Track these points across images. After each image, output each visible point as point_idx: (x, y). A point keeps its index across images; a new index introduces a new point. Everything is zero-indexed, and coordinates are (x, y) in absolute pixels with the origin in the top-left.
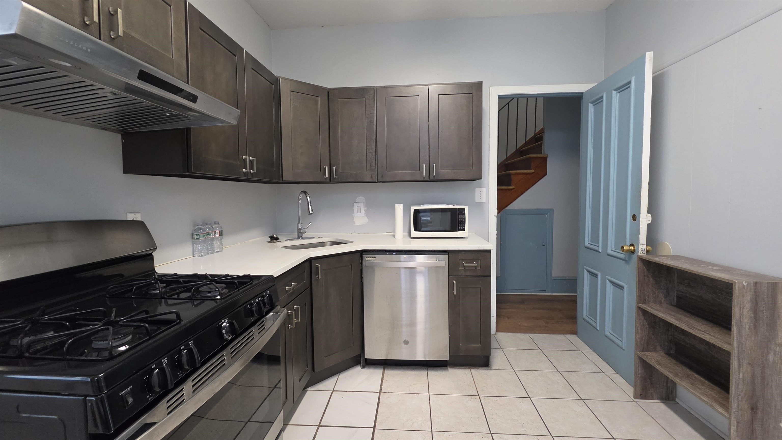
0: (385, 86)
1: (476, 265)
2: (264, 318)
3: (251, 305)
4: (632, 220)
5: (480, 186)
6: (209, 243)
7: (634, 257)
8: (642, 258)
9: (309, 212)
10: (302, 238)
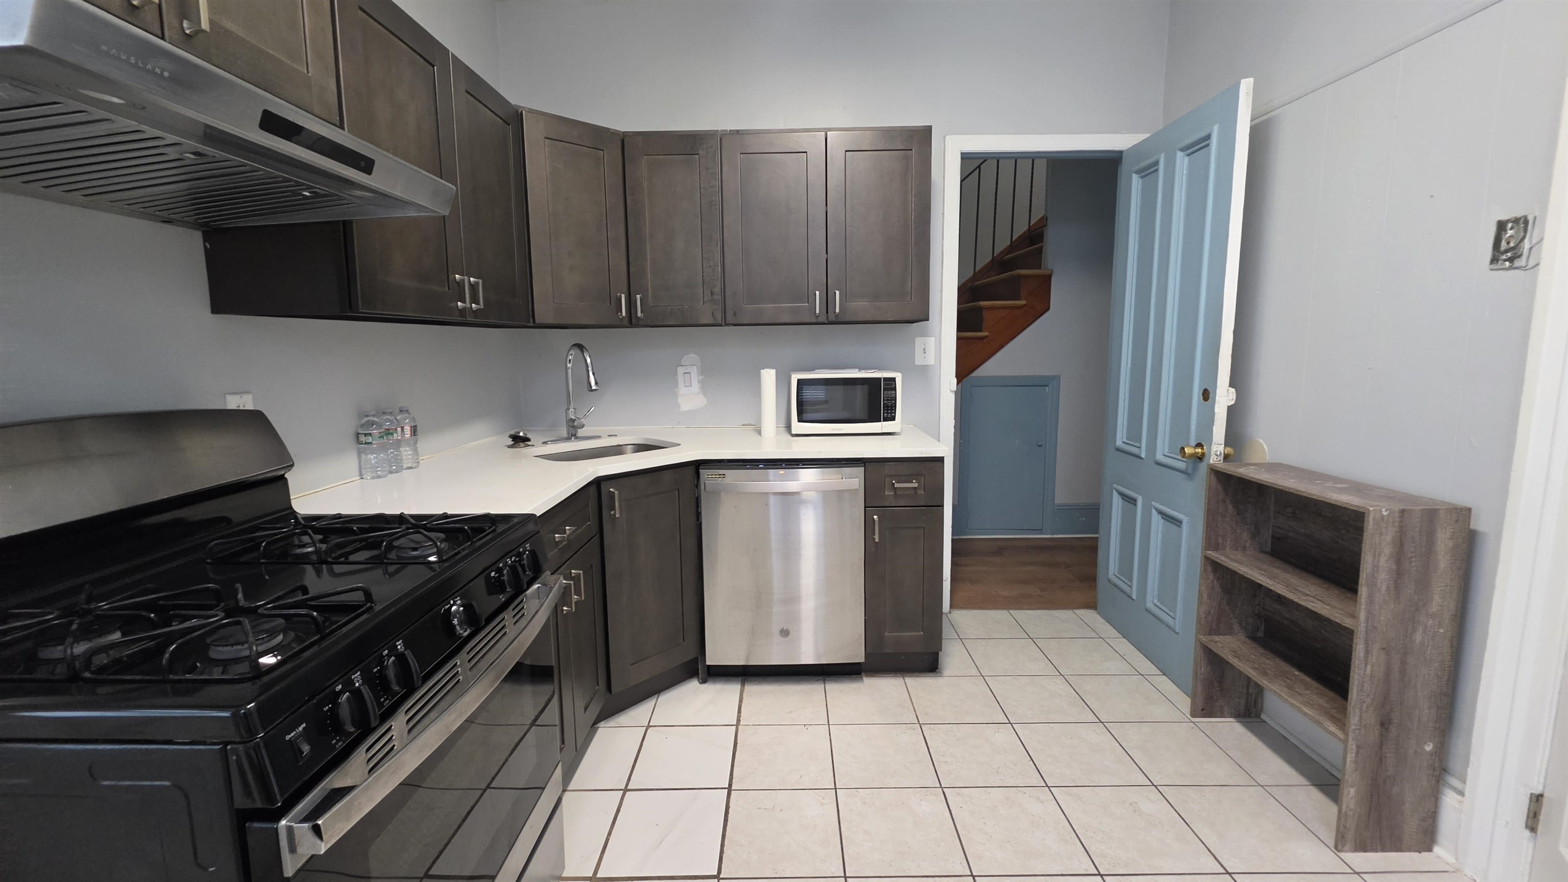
0: (738, 131)
1: (916, 485)
2: (523, 595)
3: (499, 571)
4: (1202, 400)
5: (925, 334)
6: (392, 450)
7: (1203, 468)
8: (1216, 469)
9: (589, 387)
10: (577, 438)
